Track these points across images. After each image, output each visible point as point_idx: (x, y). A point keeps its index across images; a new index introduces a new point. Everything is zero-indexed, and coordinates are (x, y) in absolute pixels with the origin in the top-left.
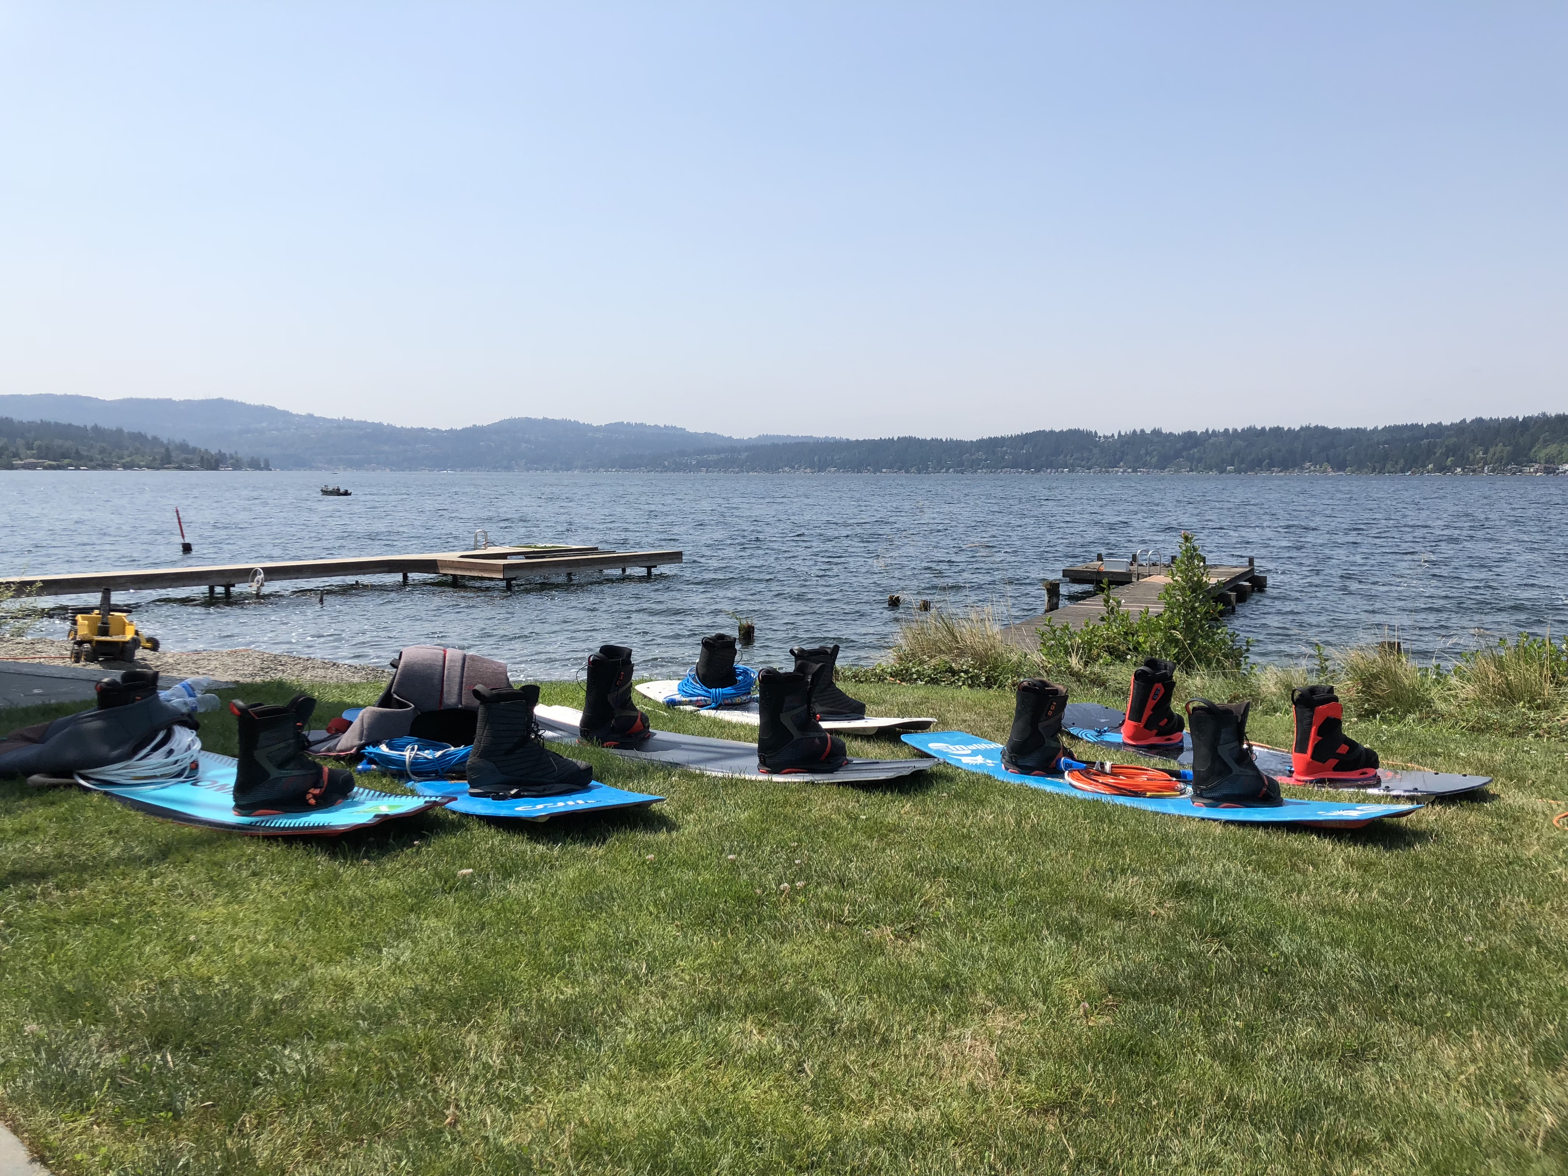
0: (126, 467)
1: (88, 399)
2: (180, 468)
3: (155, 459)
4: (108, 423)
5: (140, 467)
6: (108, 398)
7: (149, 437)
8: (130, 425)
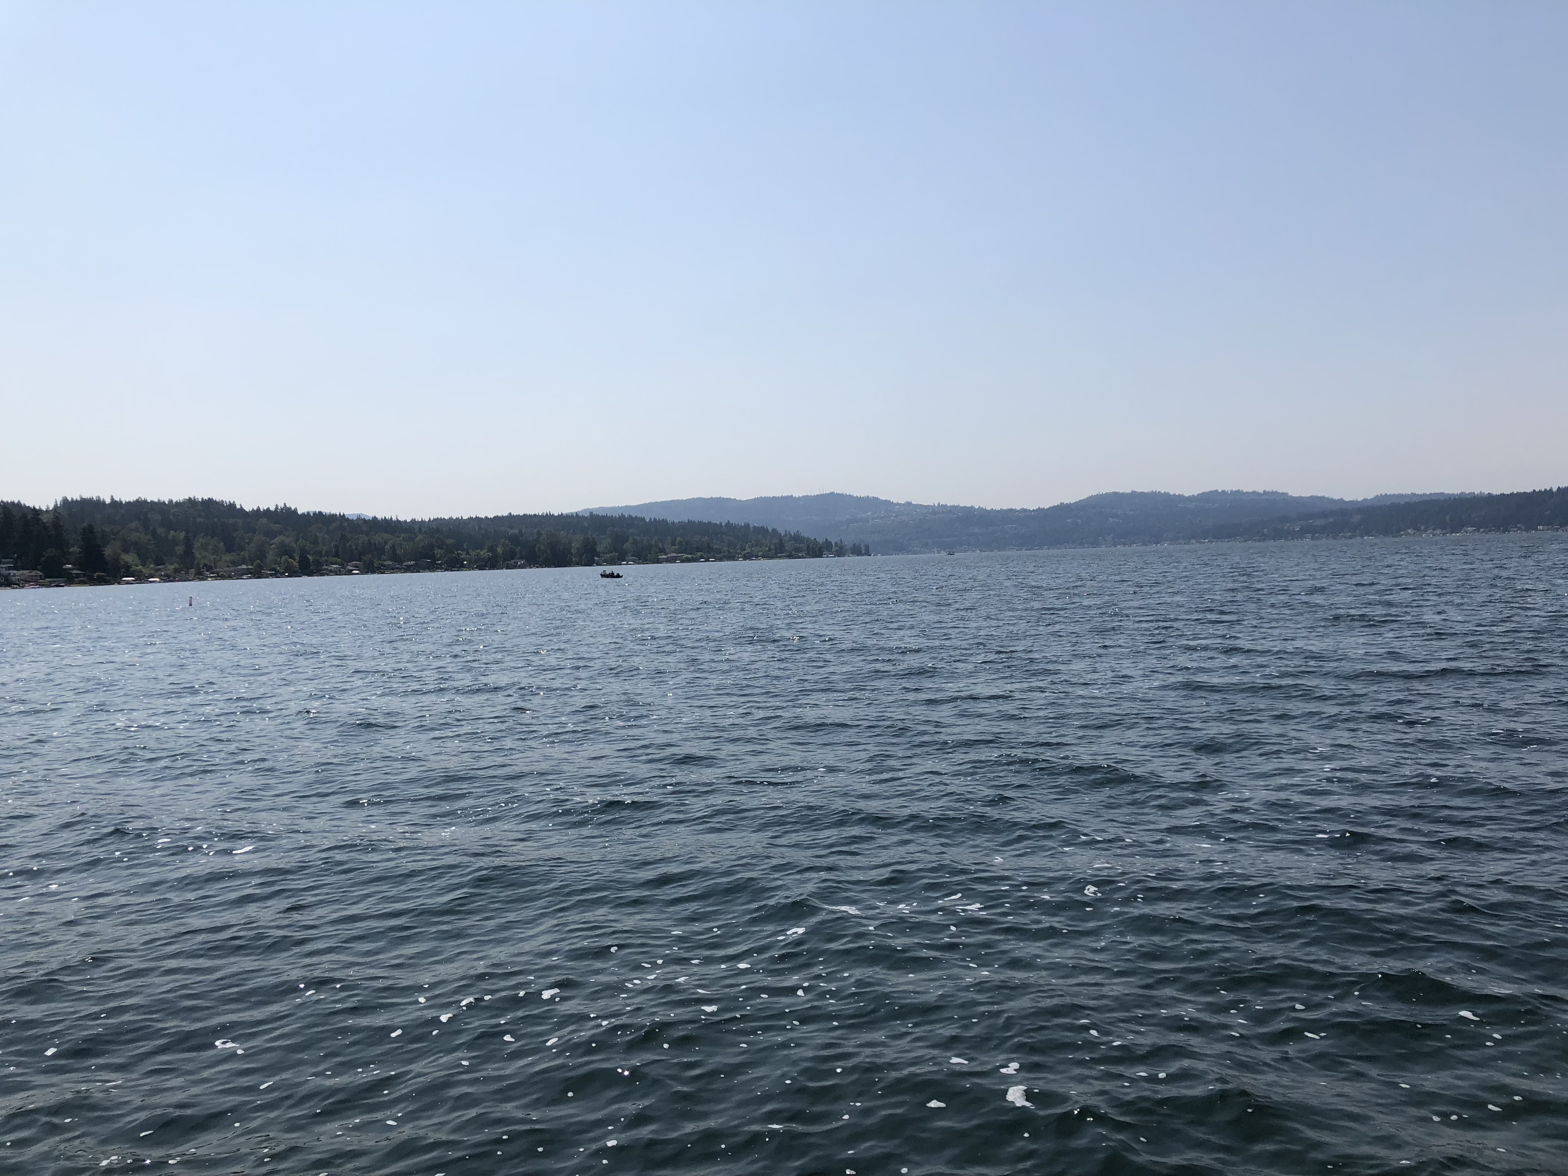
0: (745, 558)
1: (729, 500)
2: (790, 556)
3: (770, 549)
4: (737, 520)
5: (757, 557)
6: (744, 498)
7: (770, 530)
8: (755, 522)
